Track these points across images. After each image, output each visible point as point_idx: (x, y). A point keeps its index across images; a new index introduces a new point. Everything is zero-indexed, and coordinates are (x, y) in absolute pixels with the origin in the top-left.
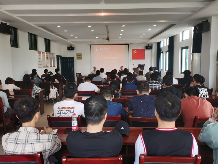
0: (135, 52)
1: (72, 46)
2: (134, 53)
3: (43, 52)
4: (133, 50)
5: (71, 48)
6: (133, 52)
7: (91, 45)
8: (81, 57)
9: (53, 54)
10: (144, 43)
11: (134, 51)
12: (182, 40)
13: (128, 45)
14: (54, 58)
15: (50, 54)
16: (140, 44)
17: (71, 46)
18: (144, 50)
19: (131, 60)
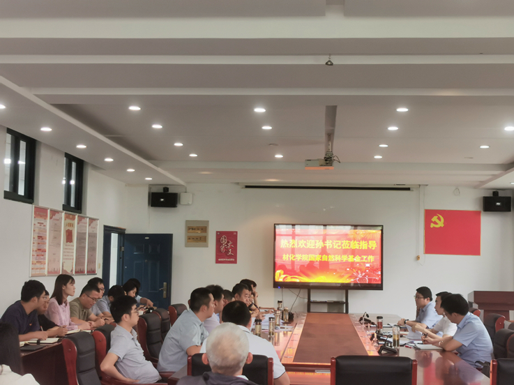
1: (170, 191)
3: (54, 212)
4: (429, 214)
5: (164, 199)
6: (428, 221)
7: (246, 187)
8: (204, 234)
9: (92, 220)
10: (475, 186)
14: (93, 236)
15: (81, 219)
16: (458, 187)
17: (166, 189)
18: (477, 214)
19: (418, 258)
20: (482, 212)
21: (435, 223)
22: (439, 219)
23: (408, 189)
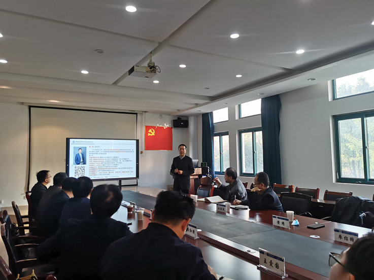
0: (152, 133)
2: (149, 134)
4: (148, 128)
6: (147, 132)
7: (30, 107)
10: (169, 114)
11: (150, 131)
12: (334, 98)
13: (136, 114)
16: (161, 114)
19: (142, 152)
20: (173, 128)
21: (151, 133)
22: (152, 131)
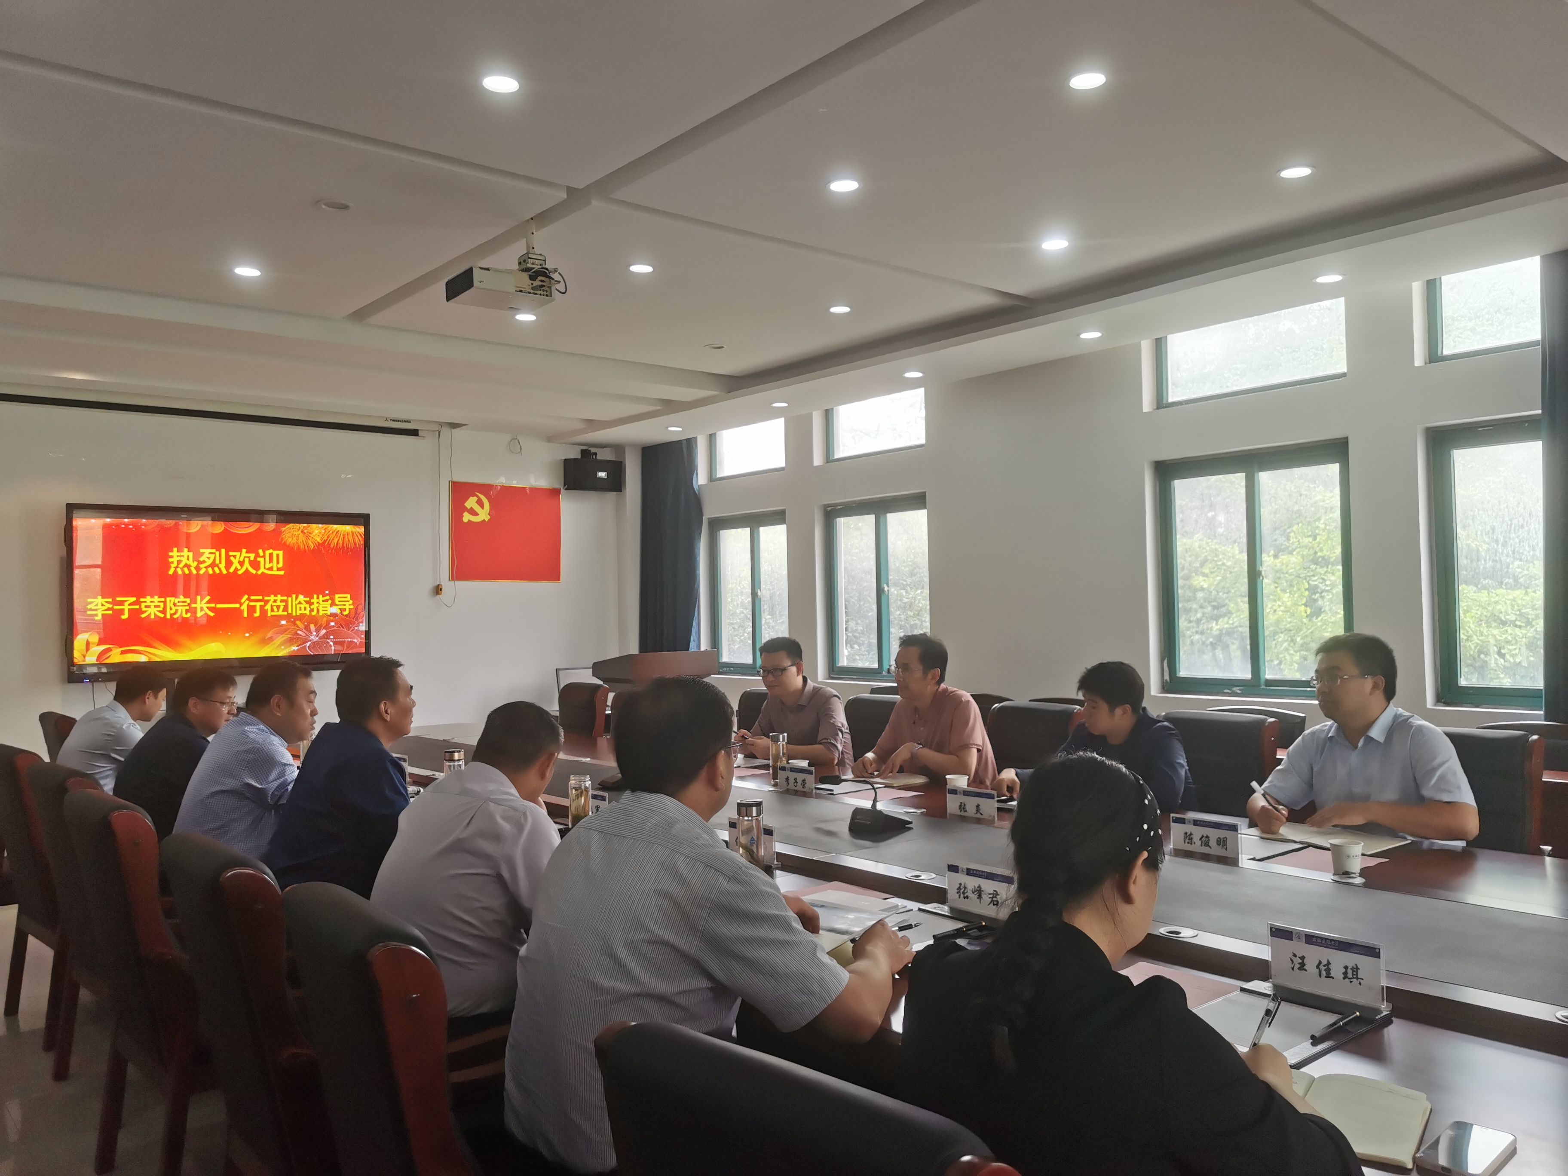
0: (479, 511)
2: (467, 517)
4: (460, 491)
6: (458, 508)
10: (546, 436)
12: (1161, 403)
13: (416, 432)
16: (517, 434)
18: (555, 493)
19: (438, 590)
20: (562, 491)
21: (474, 513)
22: (481, 504)
23: (414, 433)
